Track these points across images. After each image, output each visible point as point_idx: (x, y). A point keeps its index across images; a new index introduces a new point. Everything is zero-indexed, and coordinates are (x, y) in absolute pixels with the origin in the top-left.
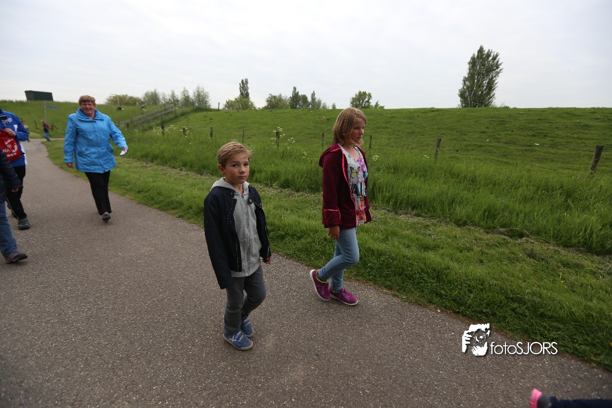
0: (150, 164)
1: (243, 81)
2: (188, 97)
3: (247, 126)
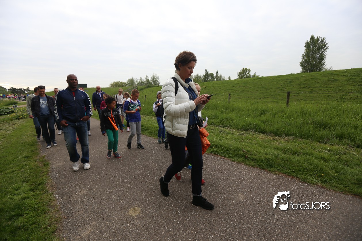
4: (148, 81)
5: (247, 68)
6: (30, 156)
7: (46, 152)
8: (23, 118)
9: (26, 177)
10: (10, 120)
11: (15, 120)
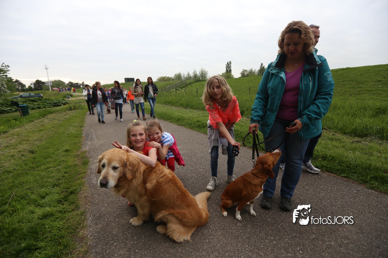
0: (167, 106)
1: (228, 62)
2: (196, 75)
6: (70, 149)
7: (88, 146)
8: (74, 109)
9: (58, 179)
10: (64, 110)
11: (68, 110)
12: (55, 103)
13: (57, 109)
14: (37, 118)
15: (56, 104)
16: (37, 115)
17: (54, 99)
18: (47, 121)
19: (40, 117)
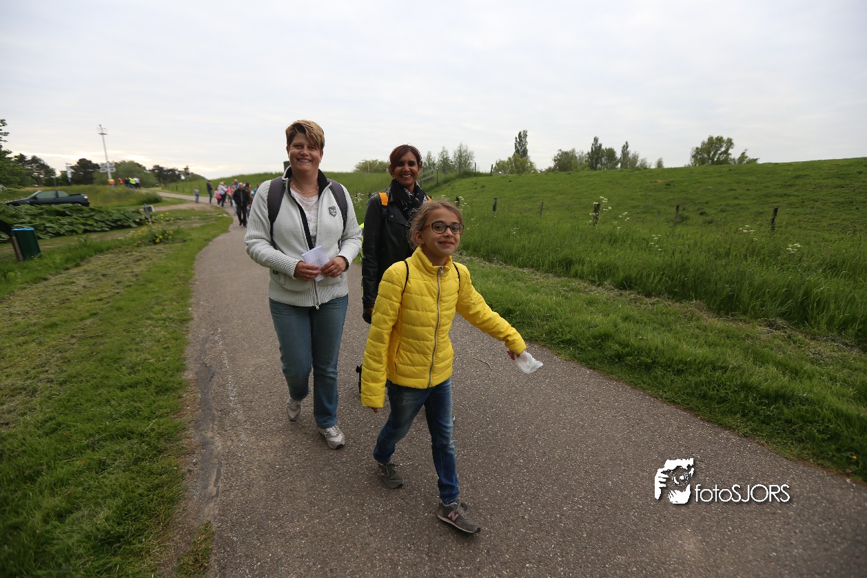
1: (520, 133)
2: (447, 159)
3: (535, 195)
4: (445, 161)
5: (722, 138)
8: (163, 242)
10: (135, 244)
11: (146, 245)
12: (115, 221)
13: (119, 240)
14: (59, 269)
15: (119, 223)
16: (58, 259)
17: (114, 209)
18: (83, 284)
19: (68, 266)
